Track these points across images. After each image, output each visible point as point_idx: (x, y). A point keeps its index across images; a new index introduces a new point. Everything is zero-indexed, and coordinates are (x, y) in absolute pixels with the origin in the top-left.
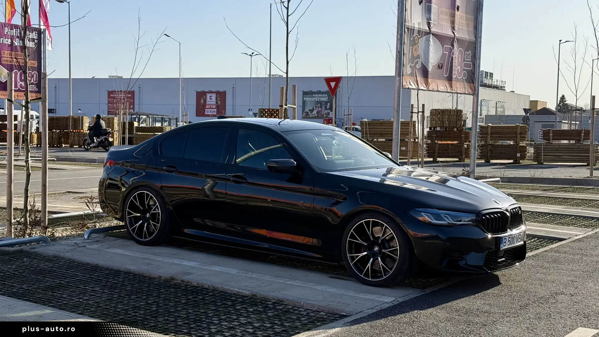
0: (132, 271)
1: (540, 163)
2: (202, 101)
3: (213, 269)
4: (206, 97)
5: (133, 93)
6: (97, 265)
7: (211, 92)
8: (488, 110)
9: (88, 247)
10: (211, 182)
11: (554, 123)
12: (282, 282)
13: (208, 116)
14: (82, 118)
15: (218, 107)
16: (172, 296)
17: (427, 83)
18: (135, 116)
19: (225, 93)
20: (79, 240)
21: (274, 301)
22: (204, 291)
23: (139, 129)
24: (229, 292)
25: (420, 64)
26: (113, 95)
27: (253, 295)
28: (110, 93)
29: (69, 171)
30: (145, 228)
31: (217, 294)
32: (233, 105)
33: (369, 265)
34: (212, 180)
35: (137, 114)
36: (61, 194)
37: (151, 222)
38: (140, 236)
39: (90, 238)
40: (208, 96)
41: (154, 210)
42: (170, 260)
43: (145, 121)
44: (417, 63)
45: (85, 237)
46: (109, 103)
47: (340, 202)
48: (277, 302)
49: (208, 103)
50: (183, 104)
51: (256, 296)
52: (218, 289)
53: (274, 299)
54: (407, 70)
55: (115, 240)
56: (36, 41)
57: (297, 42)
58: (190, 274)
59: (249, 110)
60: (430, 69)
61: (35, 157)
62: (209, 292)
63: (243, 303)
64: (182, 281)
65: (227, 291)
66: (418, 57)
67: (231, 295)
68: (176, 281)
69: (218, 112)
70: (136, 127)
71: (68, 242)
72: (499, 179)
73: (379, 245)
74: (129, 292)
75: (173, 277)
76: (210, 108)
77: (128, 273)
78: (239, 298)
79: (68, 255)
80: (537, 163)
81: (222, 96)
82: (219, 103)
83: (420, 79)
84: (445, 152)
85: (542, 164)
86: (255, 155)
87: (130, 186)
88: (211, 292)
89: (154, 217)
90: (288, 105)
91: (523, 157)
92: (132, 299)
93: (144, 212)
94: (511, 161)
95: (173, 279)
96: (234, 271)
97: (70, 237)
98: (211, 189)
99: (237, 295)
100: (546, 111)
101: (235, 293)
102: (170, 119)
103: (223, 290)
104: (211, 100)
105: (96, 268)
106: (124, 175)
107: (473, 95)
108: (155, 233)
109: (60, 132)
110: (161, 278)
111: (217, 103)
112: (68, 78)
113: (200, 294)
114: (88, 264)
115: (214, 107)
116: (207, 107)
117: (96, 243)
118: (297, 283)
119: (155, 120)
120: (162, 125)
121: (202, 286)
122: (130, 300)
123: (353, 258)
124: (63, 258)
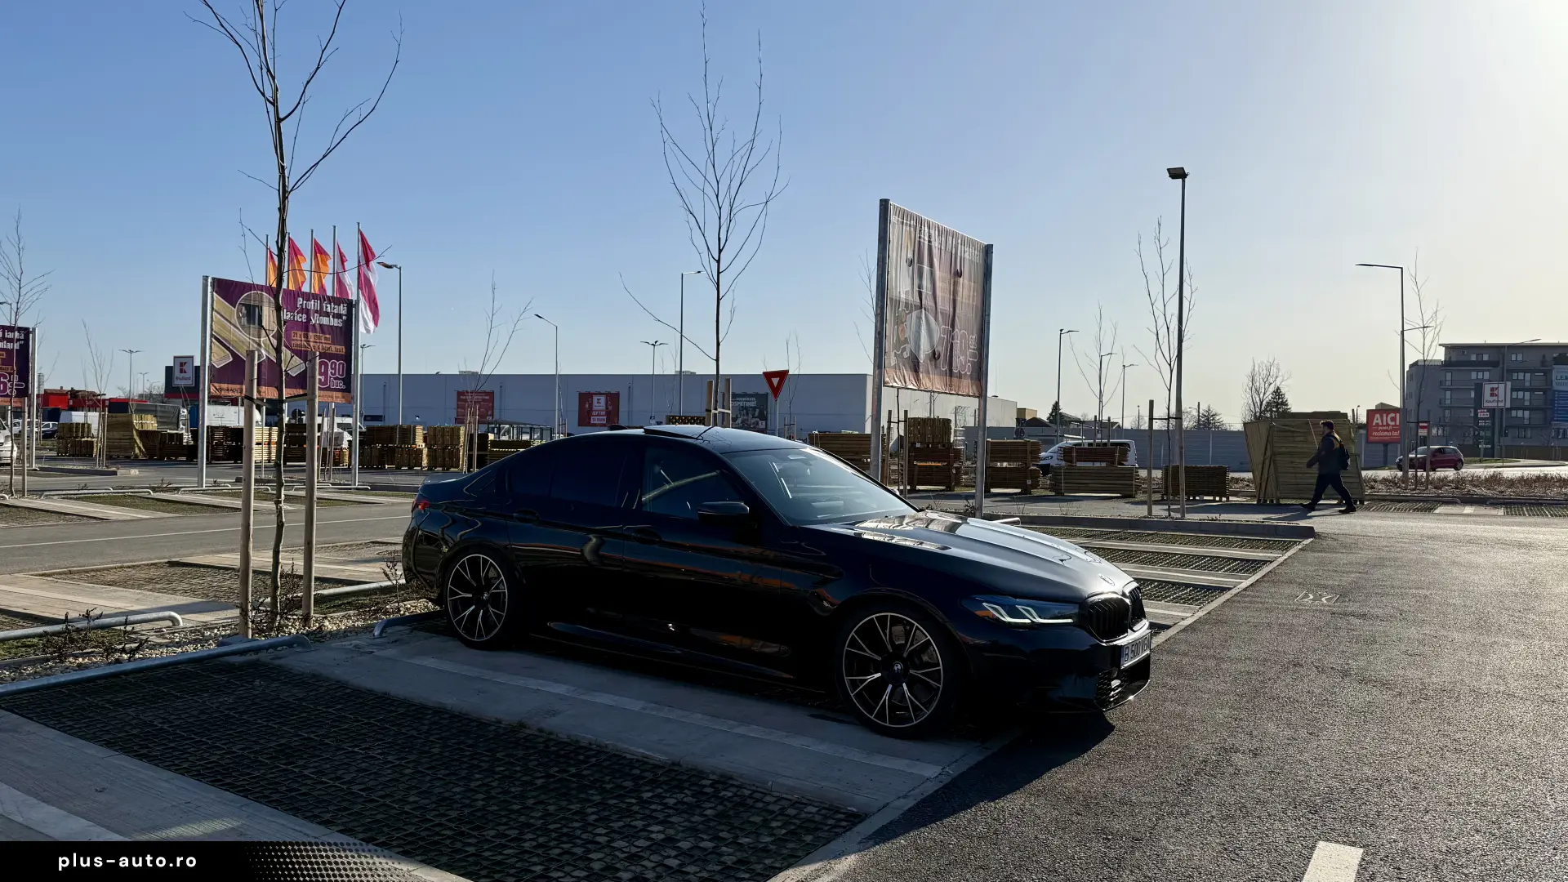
0: (449, 708)
1: (1059, 493)
2: (587, 406)
3: (598, 700)
4: (592, 401)
5: (491, 394)
6: (385, 694)
7: (600, 394)
8: (965, 421)
9: (377, 653)
10: (594, 540)
11: (1055, 438)
12: (724, 728)
13: (595, 425)
14: (414, 428)
15: (608, 413)
16: (518, 768)
17: (918, 379)
18: (493, 426)
19: (618, 394)
20: (362, 641)
21: (714, 777)
22: (580, 754)
23: (495, 443)
24: (628, 756)
25: (908, 350)
26: (464, 397)
27: (674, 764)
28: (460, 394)
29: (386, 506)
30: (480, 619)
31: (605, 760)
32: (629, 412)
33: (886, 697)
34: (595, 537)
35: (496, 422)
36: (361, 547)
37: (491, 609)
38: (471, 633)
39: (384, 635)
40: (595, 398)
41: (497, 588)
42: (519, 681)
43: (508, 431)
44: (904, 349)
45: (376, 634)
46: (458, 408)
47: (829, 580)
48: (722, 780)
49: (595, 408)
50: (560, 410)
51: (678, 764)
52: (606, 750)
53: (713, 773)
54: (891, 360)
55: (426, 639)
56: (344, 318)
57: (732, 312)
58: (554, 713)
59: (651, 417)
60: (922, 358)
61: (340, 484)
62: (588, 757)
63: (654, 783)
64: (541, 730)
65: (624, 755)
66: (906, 341)
67: (631, 763)
68: (528, 732)
69: (608, 420)
70: (491, 441)
71: (344, 643)
72: (1018, 519)
73: (903, 661)
74: (435, 760)
75: (524, 721)
76: (598, 415)
77: (439, 711)
78: (648, 771)
79: (338, 673)
80: (1054, 494)
81: (613, 399)
82: (610, 408)
83: (909, 375)
84: (926, 476)
85: (1062, 495)
86: (670, 491)
87: (456, 544)
88: (593, 756)
89: (496, 599)
90: (719, 410)
91: (1035, 486)
92: (439, 778)
93: (477, 593)
94: (1019, 491)
95: (522, 725)
96: (636, 705)
97: (351, 632)
98: (596, 551)
99: (643, 762)
100: (1036, 422)
101: (640, 758)
102: (542, 430)
103: (617, 751)
104: (599, 404)
105: (384, 700)
106: (448, 527)
107: (978, 397)
108: (497, 629)
109: (383, 446)
110: (500, 723)
111: (607, 408)
112: (397, 373)
113: (572, 762)
114: (370, 692)
115: (604, 413)
116: (594, 413)
117: (394, 644)
118: (754, 731)
119: (521, 432)
120: (531, 438)
121: (577, 741)
122: (435, 782)
123: (854, 684)
124: (327, 679)
